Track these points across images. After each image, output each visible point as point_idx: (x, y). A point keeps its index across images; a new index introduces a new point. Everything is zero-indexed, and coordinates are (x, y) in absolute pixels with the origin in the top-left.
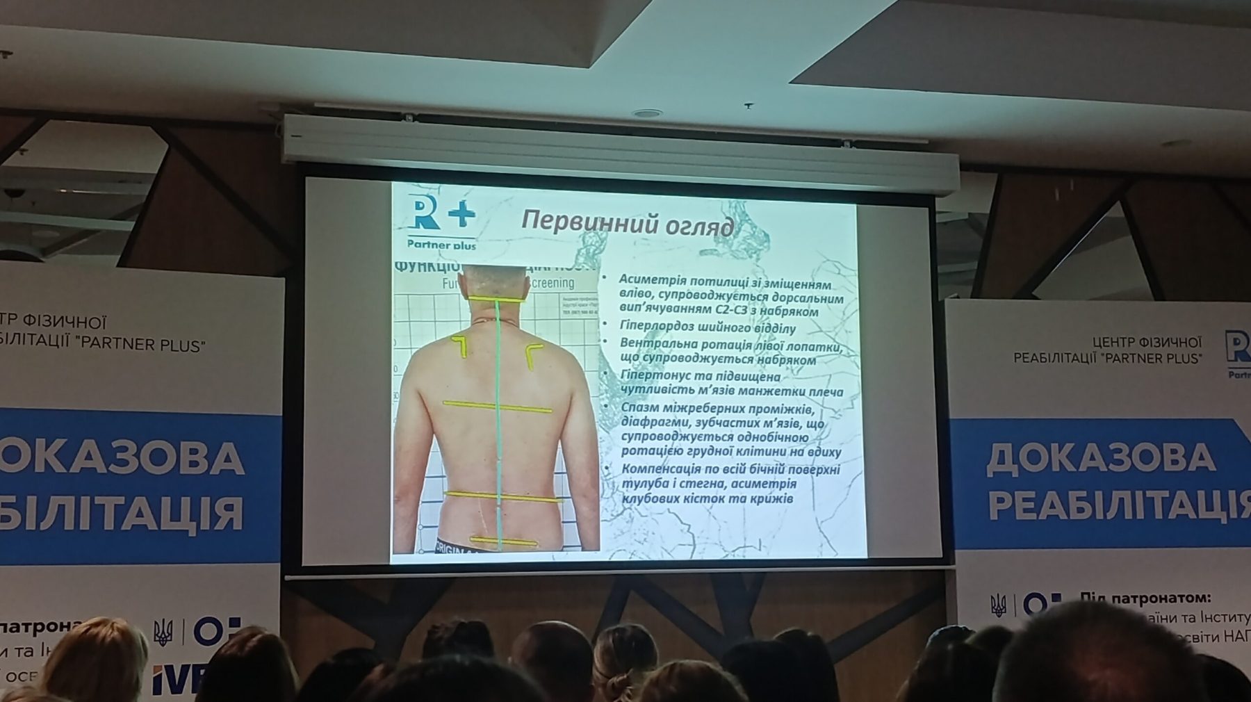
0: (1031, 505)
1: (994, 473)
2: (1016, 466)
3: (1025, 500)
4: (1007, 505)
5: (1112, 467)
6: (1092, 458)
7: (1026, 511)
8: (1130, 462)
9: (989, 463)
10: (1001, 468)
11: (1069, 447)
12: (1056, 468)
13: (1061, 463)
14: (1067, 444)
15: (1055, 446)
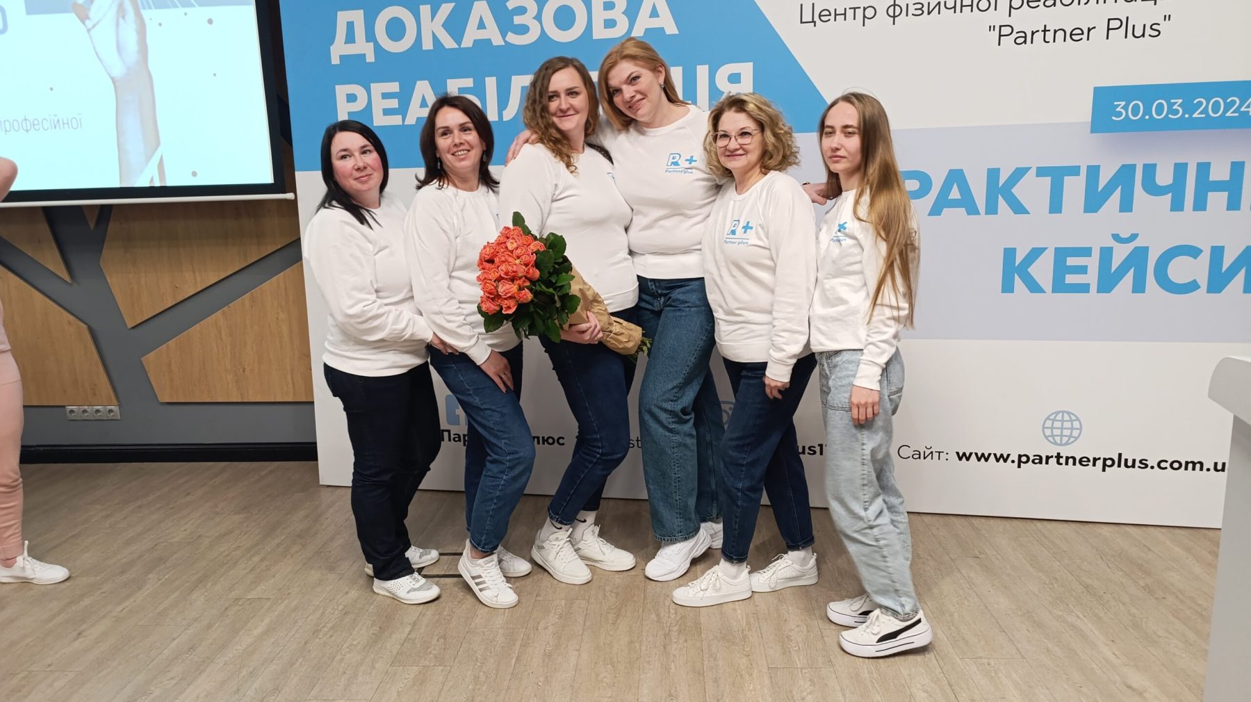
0: (394, 103)
1: (341, 57)
2: (372, 44)
3: (386, 96)
4: (359, 106)
5: (512, 38)
6: (481, 25)
7: (387, 112)
8: (539, 26)
9: (332, 43)
10: (351, 50)
11: (446, 9)
12: (427, 45)
13: (434, 36)
14: (444, 5)
15: (425, 10)
